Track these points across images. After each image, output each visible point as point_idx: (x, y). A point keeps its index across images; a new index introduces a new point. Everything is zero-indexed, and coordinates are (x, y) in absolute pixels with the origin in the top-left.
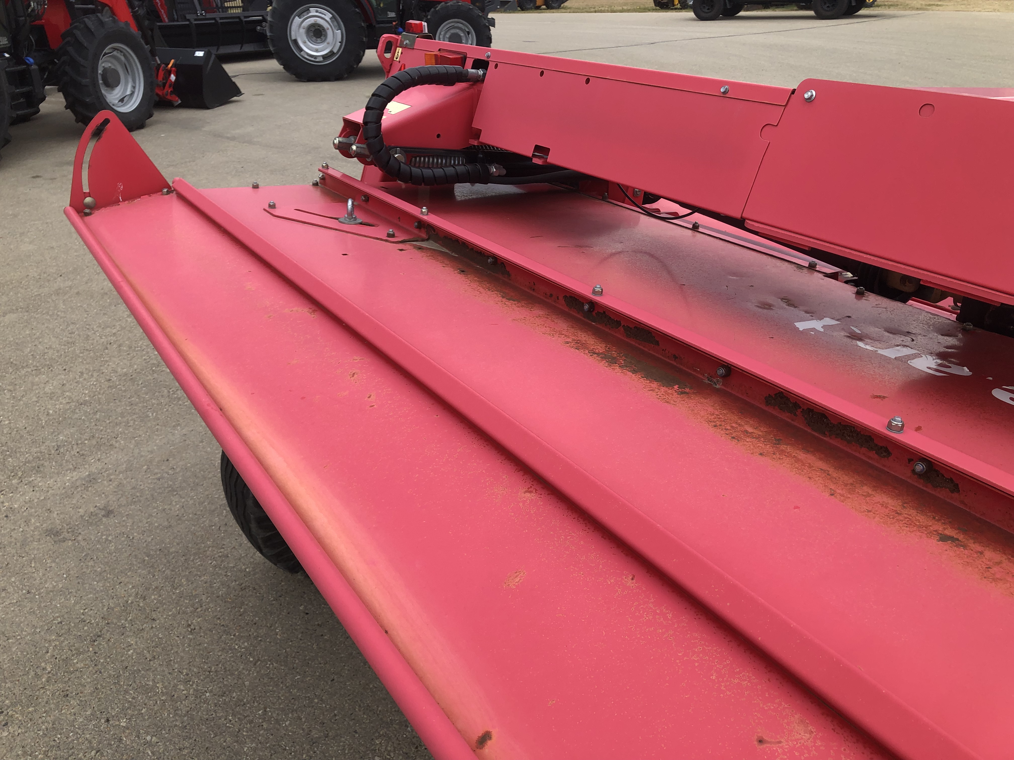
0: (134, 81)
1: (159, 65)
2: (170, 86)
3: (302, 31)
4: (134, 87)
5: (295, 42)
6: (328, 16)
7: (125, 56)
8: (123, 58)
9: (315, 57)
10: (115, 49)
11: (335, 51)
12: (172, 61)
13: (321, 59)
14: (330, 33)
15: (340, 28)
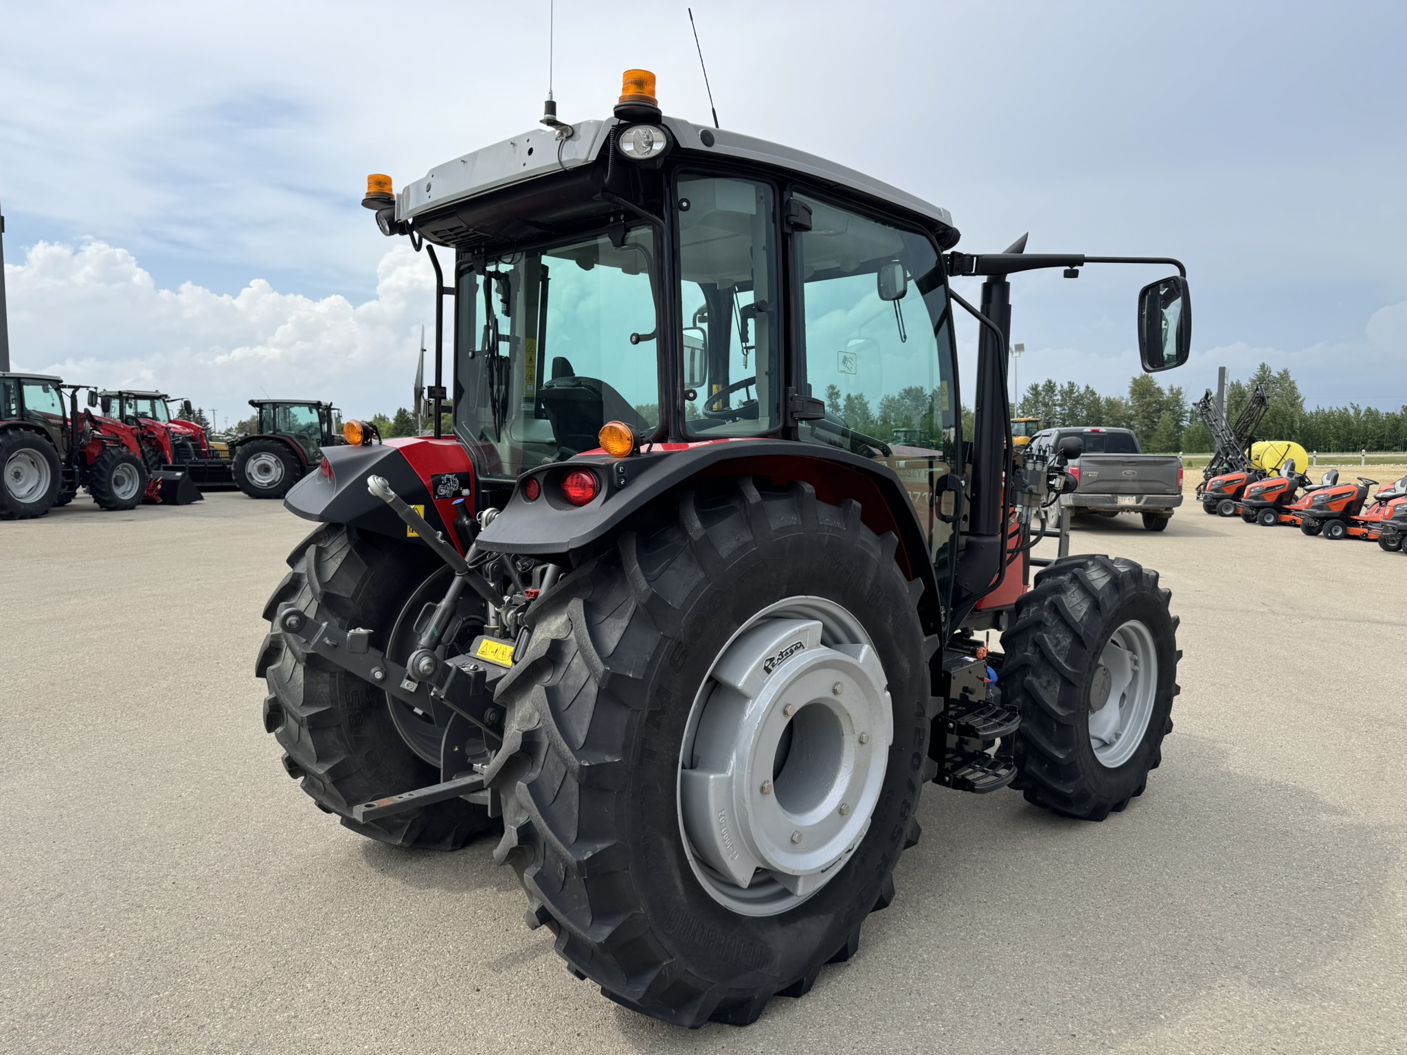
0: (133, 484)
1: (152, 479)
2: (156, 491)
3: (255, 468)
4: (132, 487)
5: (250, 474)
6: (274, 460)
7: (130, 470)
8: (128, 471)
9: (263, 484)
10: (125, 466)
11: (276, 480)
12: (161, 478)
13: (266, 485)
14: (273, 470)
15: (281, 467)
